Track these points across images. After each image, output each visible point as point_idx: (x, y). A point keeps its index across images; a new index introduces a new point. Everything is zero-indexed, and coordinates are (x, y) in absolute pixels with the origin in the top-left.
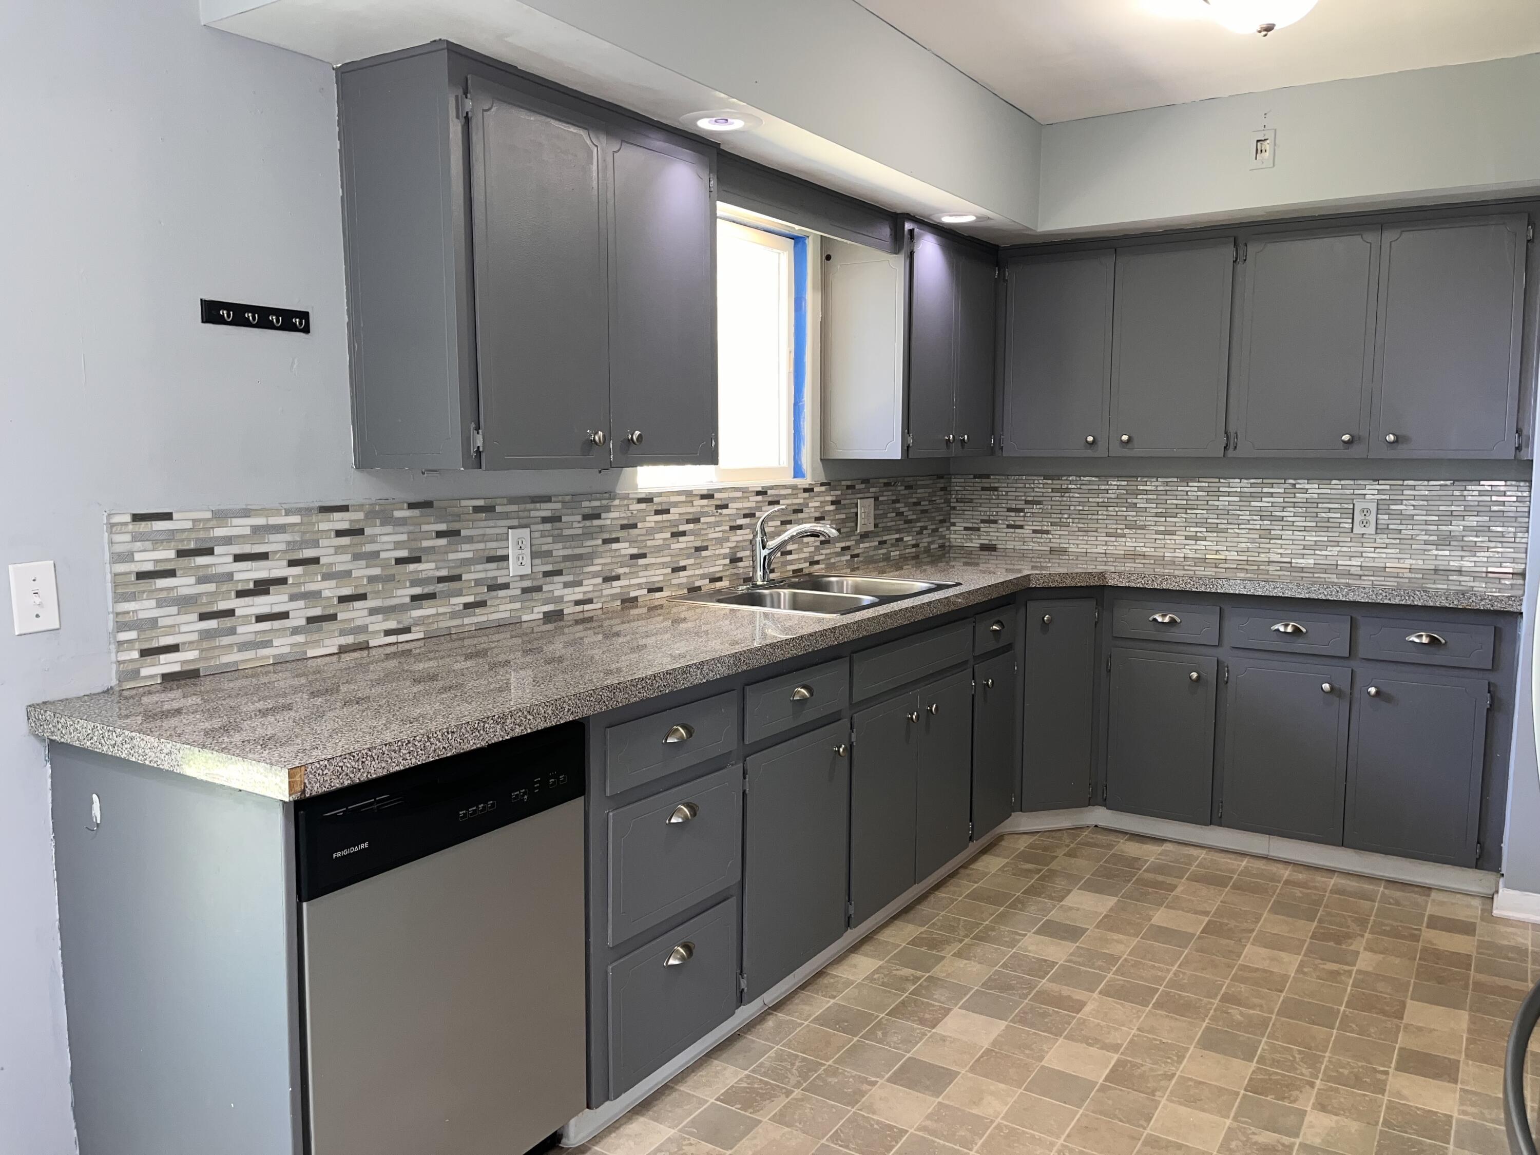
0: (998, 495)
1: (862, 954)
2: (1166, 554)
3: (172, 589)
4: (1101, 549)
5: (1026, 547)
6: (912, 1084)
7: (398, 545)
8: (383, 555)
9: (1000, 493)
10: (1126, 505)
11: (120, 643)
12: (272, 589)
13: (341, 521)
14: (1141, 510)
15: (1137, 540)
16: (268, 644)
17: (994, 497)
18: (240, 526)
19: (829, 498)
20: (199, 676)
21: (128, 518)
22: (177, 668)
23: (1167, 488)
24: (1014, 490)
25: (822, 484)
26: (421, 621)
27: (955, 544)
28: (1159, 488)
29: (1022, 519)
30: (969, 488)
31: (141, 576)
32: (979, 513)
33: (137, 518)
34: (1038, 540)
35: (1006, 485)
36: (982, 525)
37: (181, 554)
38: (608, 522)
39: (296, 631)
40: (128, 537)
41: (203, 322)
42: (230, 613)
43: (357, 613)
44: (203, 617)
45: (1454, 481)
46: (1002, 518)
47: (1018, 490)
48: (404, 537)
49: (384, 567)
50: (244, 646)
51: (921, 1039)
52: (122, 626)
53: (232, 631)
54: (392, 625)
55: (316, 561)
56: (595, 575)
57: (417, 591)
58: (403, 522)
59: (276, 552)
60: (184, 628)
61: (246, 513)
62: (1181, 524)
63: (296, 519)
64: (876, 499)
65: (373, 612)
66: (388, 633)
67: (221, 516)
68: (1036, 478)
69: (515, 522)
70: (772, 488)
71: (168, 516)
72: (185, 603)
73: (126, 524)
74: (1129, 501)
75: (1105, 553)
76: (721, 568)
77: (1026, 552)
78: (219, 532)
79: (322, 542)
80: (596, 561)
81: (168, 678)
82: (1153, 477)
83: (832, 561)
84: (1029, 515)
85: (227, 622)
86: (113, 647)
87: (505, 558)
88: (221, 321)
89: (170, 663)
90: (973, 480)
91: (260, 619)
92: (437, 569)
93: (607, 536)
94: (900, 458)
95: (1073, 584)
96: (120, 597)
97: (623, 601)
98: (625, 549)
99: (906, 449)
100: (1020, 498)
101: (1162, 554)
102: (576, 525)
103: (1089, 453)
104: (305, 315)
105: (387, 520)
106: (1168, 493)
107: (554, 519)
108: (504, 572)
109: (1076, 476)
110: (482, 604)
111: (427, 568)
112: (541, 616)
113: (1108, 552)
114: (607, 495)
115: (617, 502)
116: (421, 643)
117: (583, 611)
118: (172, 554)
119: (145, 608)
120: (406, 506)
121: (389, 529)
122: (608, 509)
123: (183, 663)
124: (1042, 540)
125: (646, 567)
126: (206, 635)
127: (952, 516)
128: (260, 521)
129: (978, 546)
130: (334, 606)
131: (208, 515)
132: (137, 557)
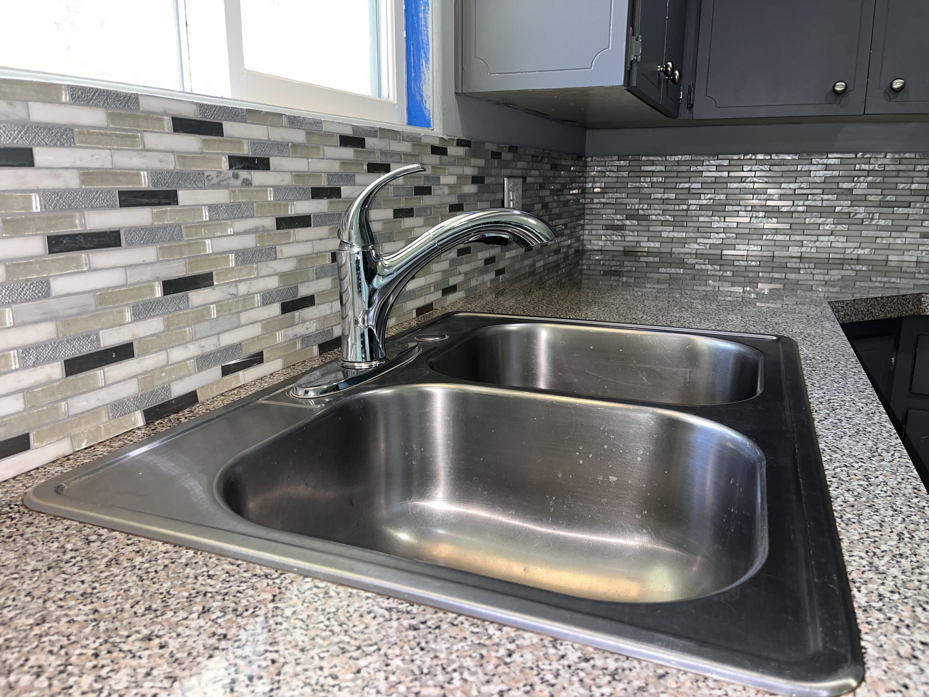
2: (890, 258)
4: (794, 251)
10: (838, 191)
14: (859, 198)
19: (469, 171)
23: (901, 167)
25: (460, 143)
28: (887, 168)
35: (663, 168)
36: (628, 222)
62: (916, 217)
68: (706, 158)
70: (374, 132)
74: (841, 185)
75: (800, 258)
82: (880, 152)
94: (622, 86)
101: (884, 258)
106: (901, 174)
109: (766, 154)
113: (804, 255)
124: (710, 241)
129: (622, 249)
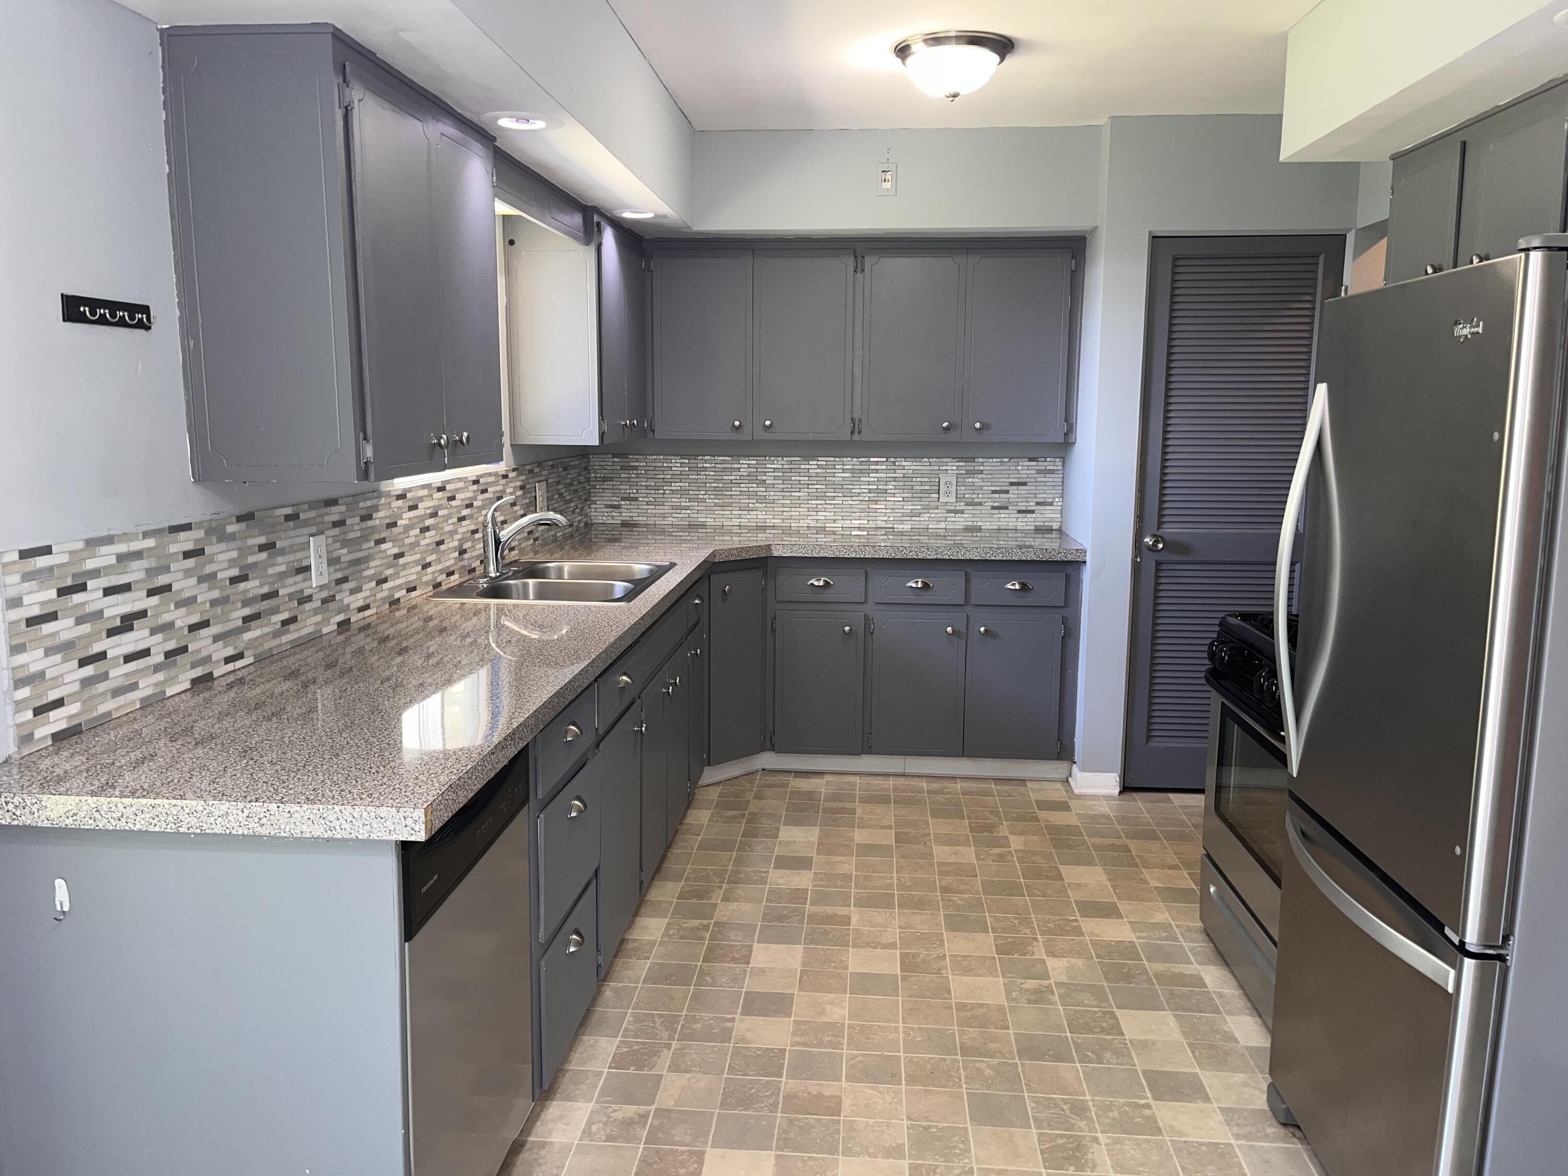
0: (637, 474)
1: (645, 917)
2: (792, 525)
3: (58, 633)
4: (736, 522)
5: (666, 522)
6: (763, 1012)
7: (232, 563)
8: (220, 576)
9: (639, 472)
10: (757, 481)
11: (17, 703)
12: (136, 623)
13: (186, 541)
14: (770, 486)
15: (768, 513)
16: (134, 687)
17: (633, 476)
18: (106, 556)
19: (518, 484)
20: (81, 732)
21: (16, 556)
22: (63, 725)
23: (792, 466)
24: (653, 468)
25: (514, 470)
26: (251, 644)
27: (595, 521)
28: (785, 467)
29: (662, 496)
30: (608, 468)
31: (32, 622)
32: (619, 491)
33: (25, 554)
34: (678, 516)
35: (645, 464)
36: (623, 503)
37: (63, 592)
38: (378, 522)
39: (157, 668)
40: (16, 578)
41: (64, 320)
42: (102, 656)
43: (201, 643)
44: (83, 663)
45: (1011, 458)
46: (642, 495)
47: (657, 469)
48: (234, 554)
49: (222, 589)
50: (117, 692)
51: (745, 975)
52: (19, 683)
53: (105, 676)
54: (230, 651)
55: (167, 588)
56: (370, 579)
57: (247, 611)
58: (232, 537)
59: (136, 582)
60: (68, 678)
61: (109, 540)
62: (804, 498)
63: (150, 543)
64: (547, 481)
65: (216, 638)
66: (228, 660)
67: (92, 543)
68: (673, 457)
69: (313, 529)
70: (482, 476)
71: (47, 550)
72: (66, 647)
73: (14, 562)
74: (759, 478)
75: (739, 526)
76: (452, 562)
77: (665, 527)
78: (91, 564)
79: (173, 567)
80: (372, 564)
81: (58, 737)
82: (779, 457)
83: (523, 546)
84: (668, 492)
85: (100, 666)
86: (10, 709)
87: (307, 569)
88: (82, 319)
89: (58, 720)
90: (612, 460)
91: (128, 658)
92: (261, 586)
93: (377, 537)
94: (597, 444)
95: (748, 557)
96: (17, 649)
97: (391, 604)
98: (390, 548)
99: (602, 435)
100: (658, 476)
101: (789, 525)
102: (356, 527)
103: (736, 436)
104: (145, 309)
105: (224, 537)
106: (793, 470)
107: (340, 523)
108: (307, 584)
109: (711, 456)
110: (293, 620)
111: (253, 587)
112: (335, 627)
113: (742, 524)
114: (375, 494)
115: (383, 501)
116: (252, 668)
117: (364, 618)
118: (53, 593)
119: (34, 660)
120: (234, 519)
121: (223, 546)
122: (376, 508)
123: (70, 717)
124: (681, 516)
125: (405, 567)
126: (86, 682)
127: (592, 495)
128: (122, 548)
129: (620, 522)
130: (185, 637)
131: (81, 545)
132: (26, 600)
